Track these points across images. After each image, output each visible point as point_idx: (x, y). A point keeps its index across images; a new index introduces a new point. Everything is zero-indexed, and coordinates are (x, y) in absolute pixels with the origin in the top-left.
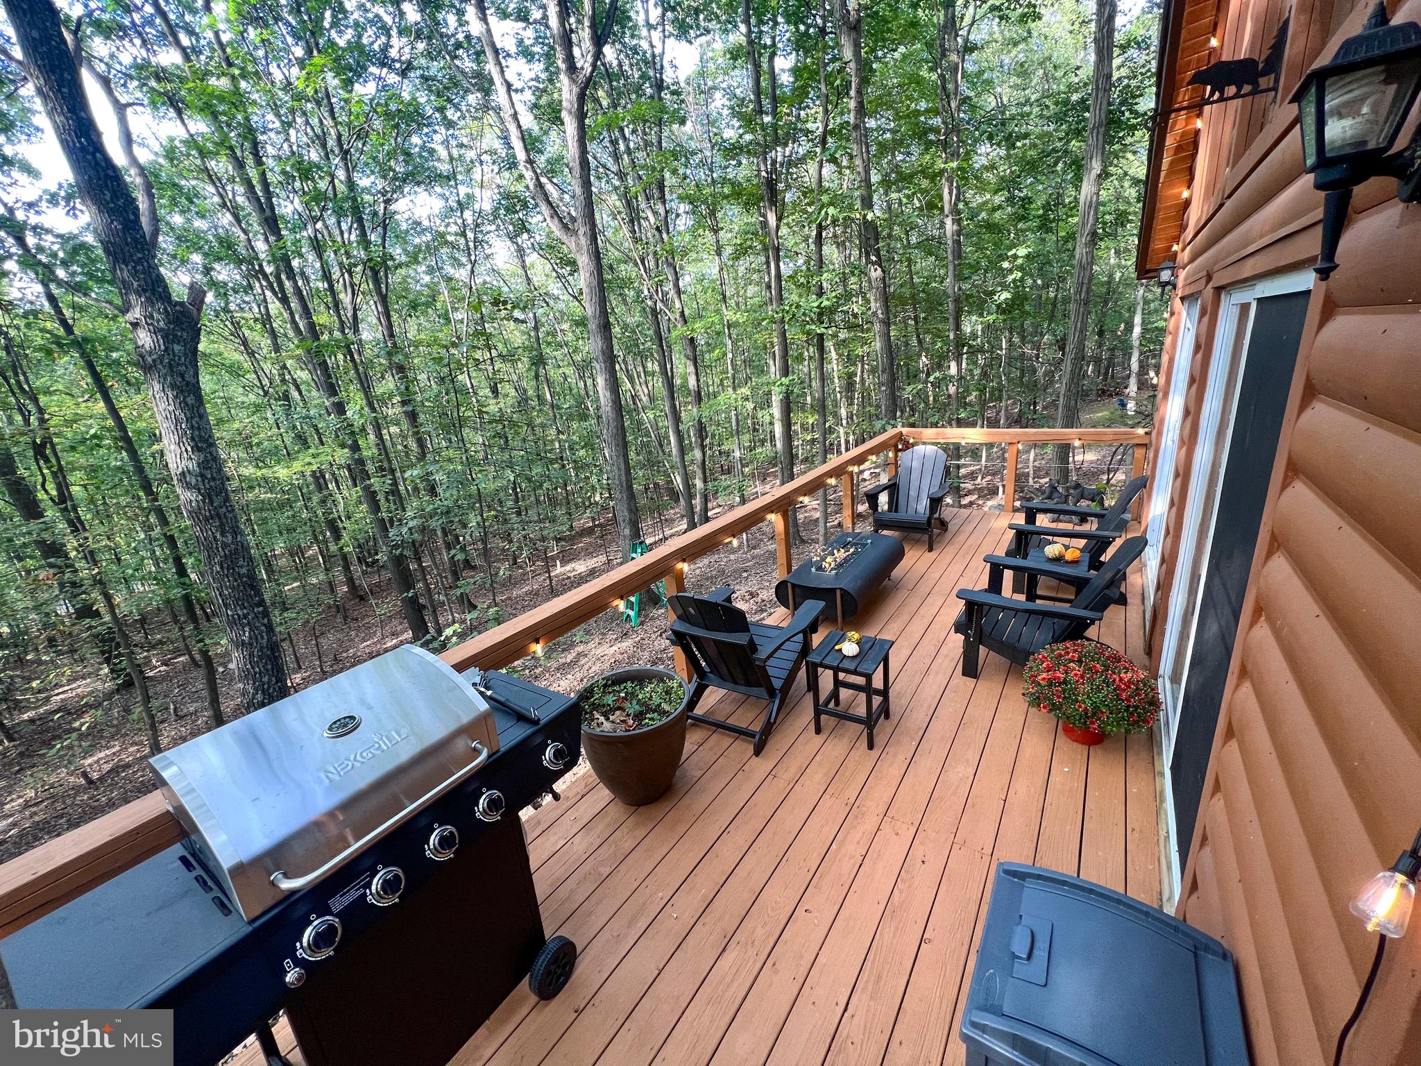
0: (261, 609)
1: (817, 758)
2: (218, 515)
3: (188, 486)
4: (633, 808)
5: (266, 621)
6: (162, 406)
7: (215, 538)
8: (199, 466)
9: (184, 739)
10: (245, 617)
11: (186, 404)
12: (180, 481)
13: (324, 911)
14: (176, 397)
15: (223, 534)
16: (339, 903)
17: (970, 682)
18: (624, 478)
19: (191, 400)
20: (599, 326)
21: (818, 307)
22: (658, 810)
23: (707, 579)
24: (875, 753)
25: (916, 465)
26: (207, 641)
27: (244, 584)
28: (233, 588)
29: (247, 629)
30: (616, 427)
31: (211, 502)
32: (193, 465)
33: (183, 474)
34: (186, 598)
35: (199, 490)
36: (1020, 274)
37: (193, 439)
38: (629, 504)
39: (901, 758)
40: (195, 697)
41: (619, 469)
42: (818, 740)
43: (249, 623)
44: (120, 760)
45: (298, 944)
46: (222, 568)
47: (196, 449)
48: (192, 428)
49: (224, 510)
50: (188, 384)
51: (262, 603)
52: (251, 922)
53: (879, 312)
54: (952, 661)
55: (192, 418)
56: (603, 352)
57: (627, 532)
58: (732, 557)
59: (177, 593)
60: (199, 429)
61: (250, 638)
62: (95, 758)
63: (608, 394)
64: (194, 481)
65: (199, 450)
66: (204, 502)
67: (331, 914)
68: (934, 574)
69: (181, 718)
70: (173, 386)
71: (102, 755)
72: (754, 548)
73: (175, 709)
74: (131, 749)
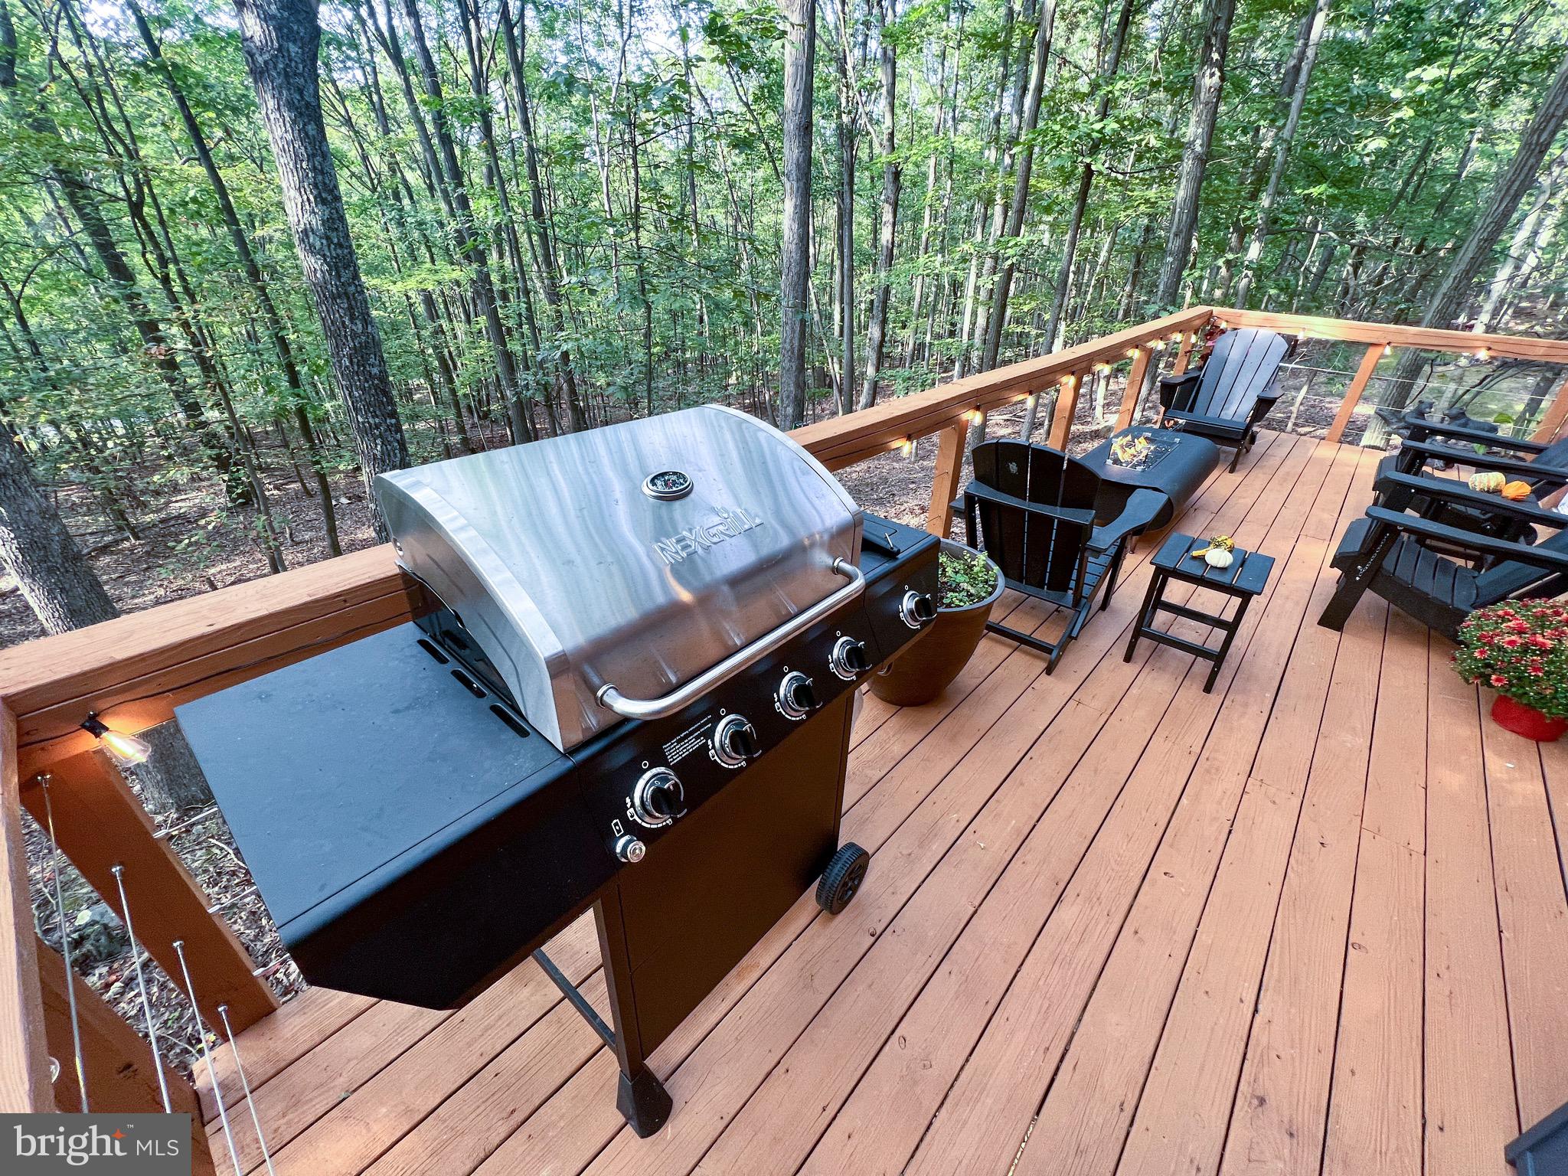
0: (393, 421)
1: (1134, 691)
2: (346, 294)
3: (311, 250)
4: (894, 708)
5: (399, 436)
6: (279, 132)
7: (343, 323)
8: (323, 225)
9: (301, 564)
10: (377, 427)
11: (306, 134)
12: (302, 241)
13: (659, 759)
14: (294, 122)
15: (352, 320)
16: (677, 750)
17: (1334, 635)
18: (796, 343)
19: (311, 129)
20: (799, 127)
21: (1100, 131)
22: (931, 716)
23: (867, 485)
24: (1215, 698)
25: (1235, 355)
26: (325, 465)
27: (376, 387)
28: (364, 390)
29: (378, 441)
30: (798, 274)
31: (339, 276)
32: (316, 222)
33: (305, 232)
34: (301, 412)
35: (324, 256)
36: (1411, 113)
37: (316, 186)
38: (797, 377)
39: (1254, 709)
40: (309, 525)
41: (793, 331)
42: (1130, 669)
43: (381, 436)
44: (242, 575)
45: (628, 800)
46: (351, 362)
47: (321, 200)
48: (314, 169)
49: (352, 288)
50: (308, 104)
51: (394, 414)
52: (571, 751)
53: (1199, 142)
54: (1297, 603)
55: (314, 155)
56: (798, 165)
57: (790, 410)
58: (896, 465)
59: (291, 403)
60: (322, 172)
61: (382, 453)
62: (218, 569)
63: (795, 226)
64: (318, 245)
65: (324, 202)
66: (330, 274)
67: (666, 764)
68: (1244, 500)
69: (298, 544)
70: (290, 105)
71: (224, 567)
72: (923, 458)
73: (291, 534)
74: (251, 566)
